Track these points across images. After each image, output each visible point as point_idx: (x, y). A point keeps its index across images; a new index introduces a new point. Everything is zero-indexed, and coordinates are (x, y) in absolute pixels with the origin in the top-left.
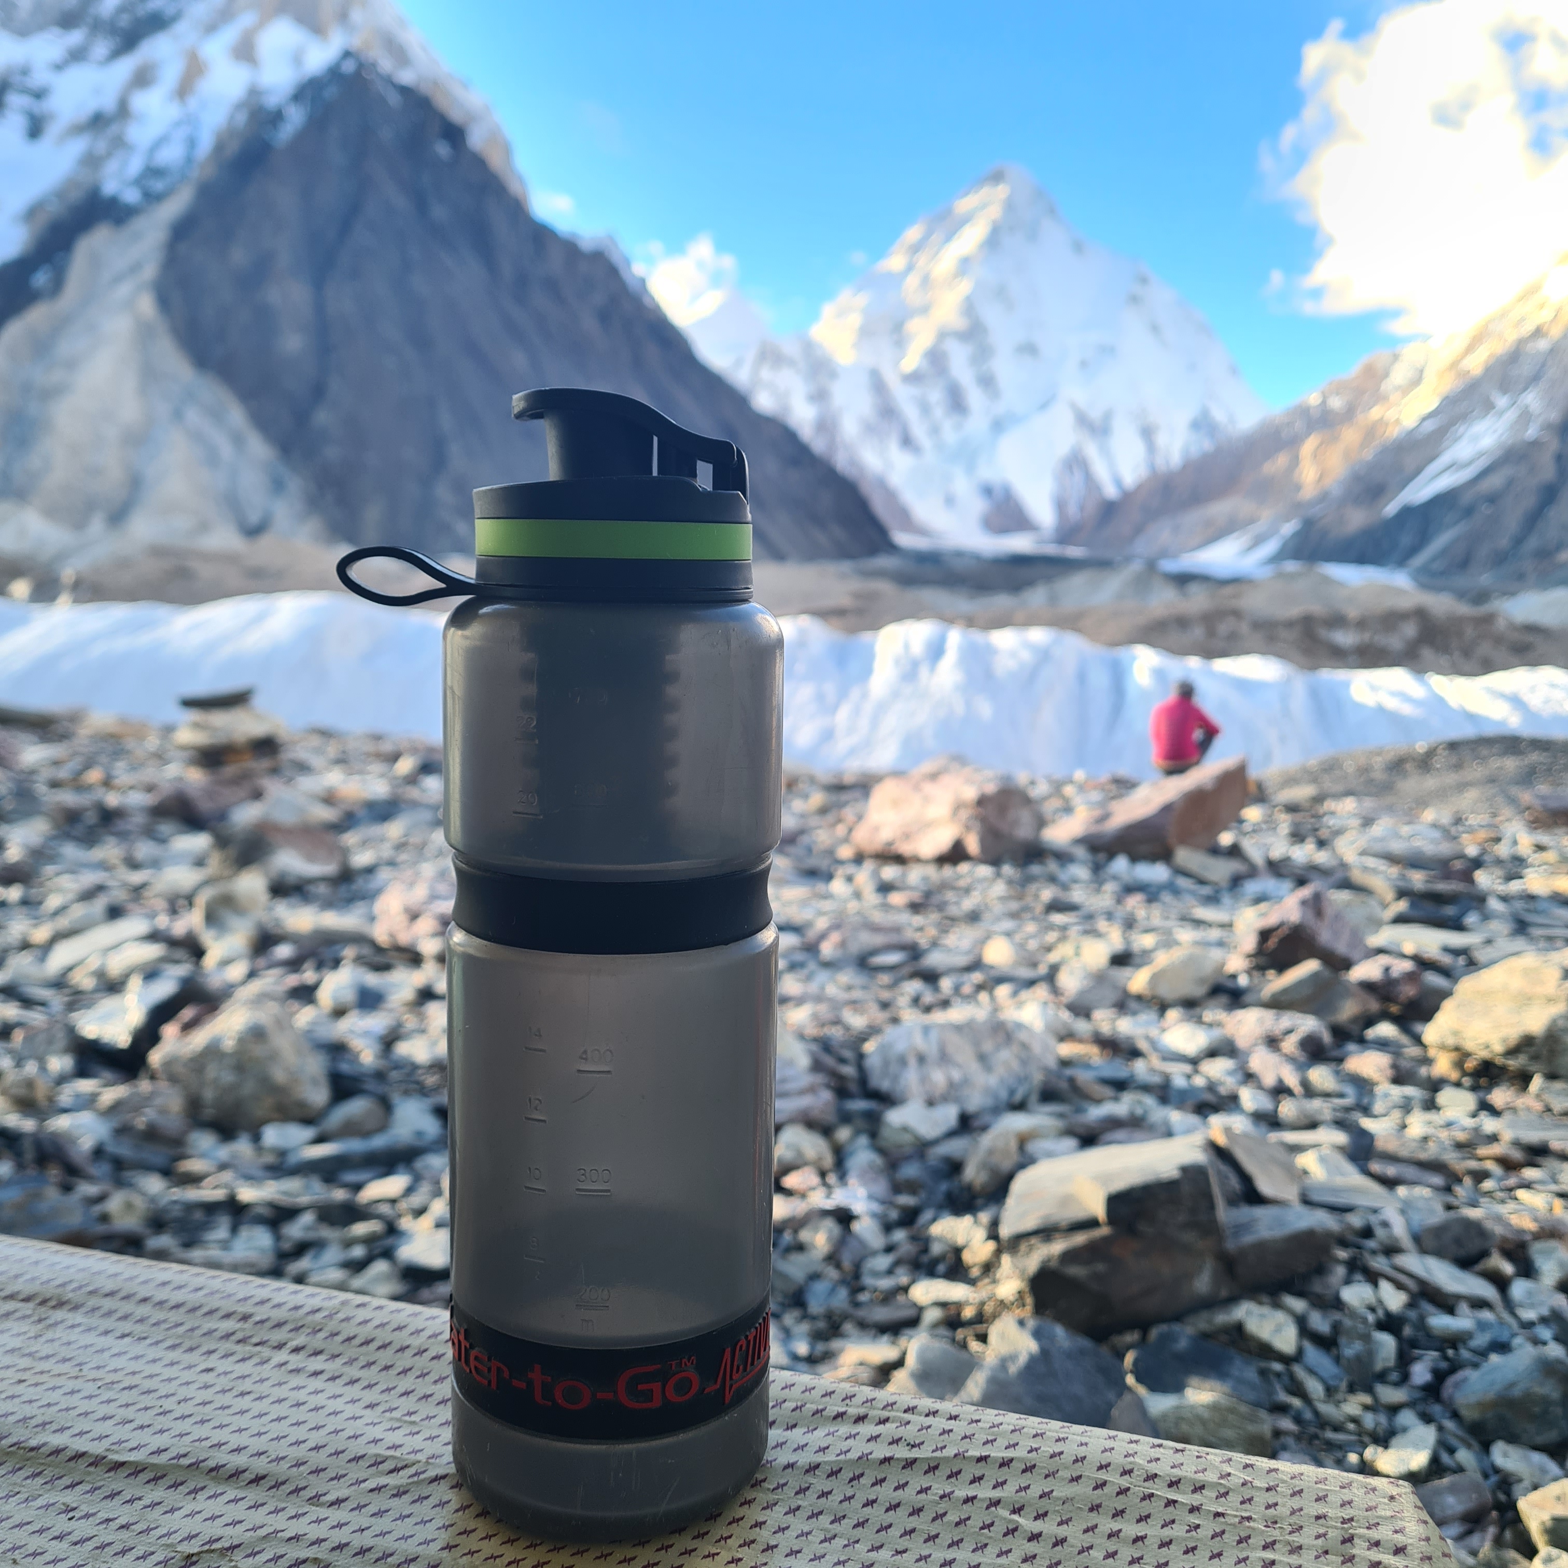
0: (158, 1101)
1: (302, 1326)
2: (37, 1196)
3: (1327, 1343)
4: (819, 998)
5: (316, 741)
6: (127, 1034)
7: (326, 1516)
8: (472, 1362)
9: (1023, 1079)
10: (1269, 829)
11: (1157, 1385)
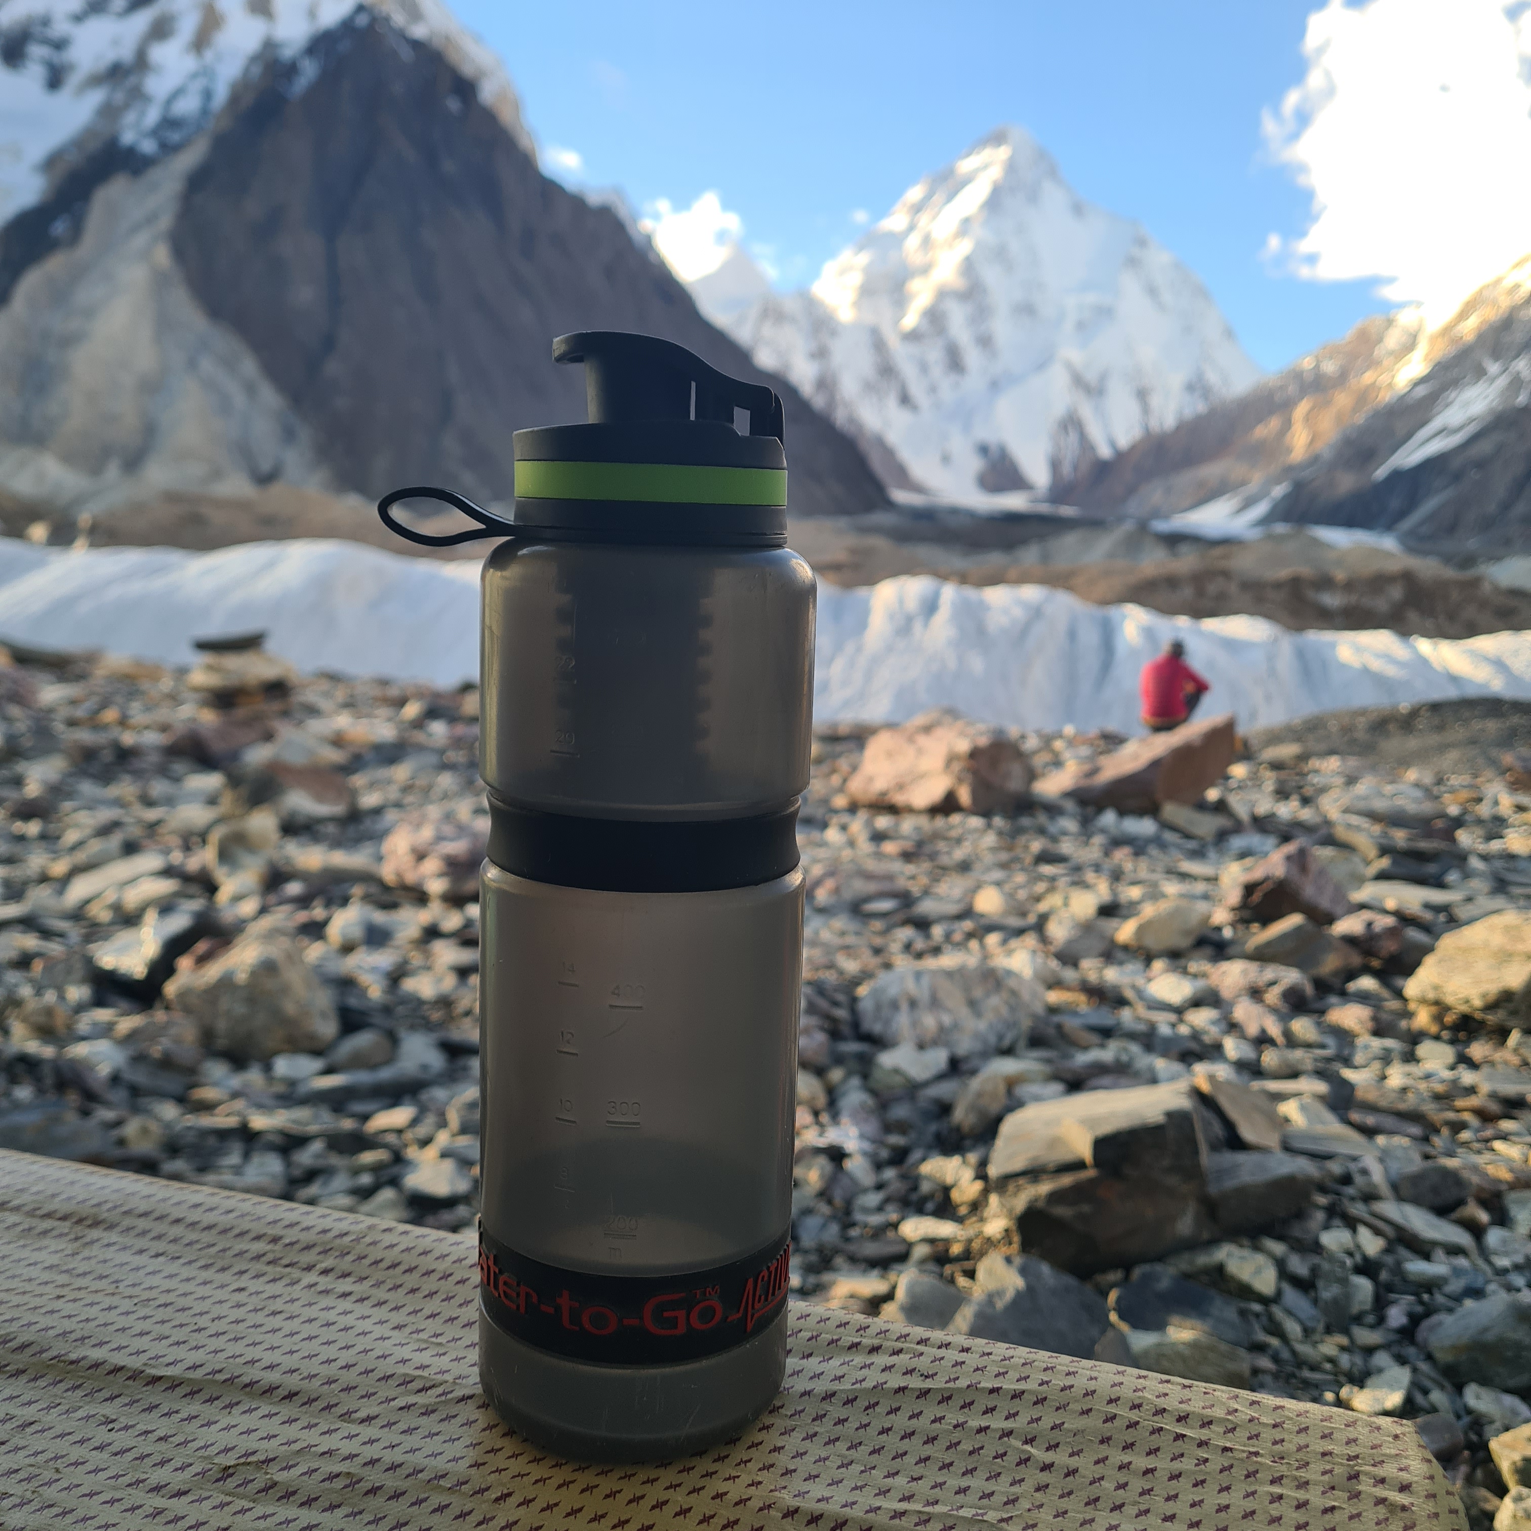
0: (173, 1031)
1: (331, 1249)
2: (57, 1120)
3: (1305, 1285)
5: (325, 685)
6: (143, 966)
7: (357, 1432)
8: (501, 1287)
9: (1012, 1025)
10: (1254, 786)
11: (1139, 1322)
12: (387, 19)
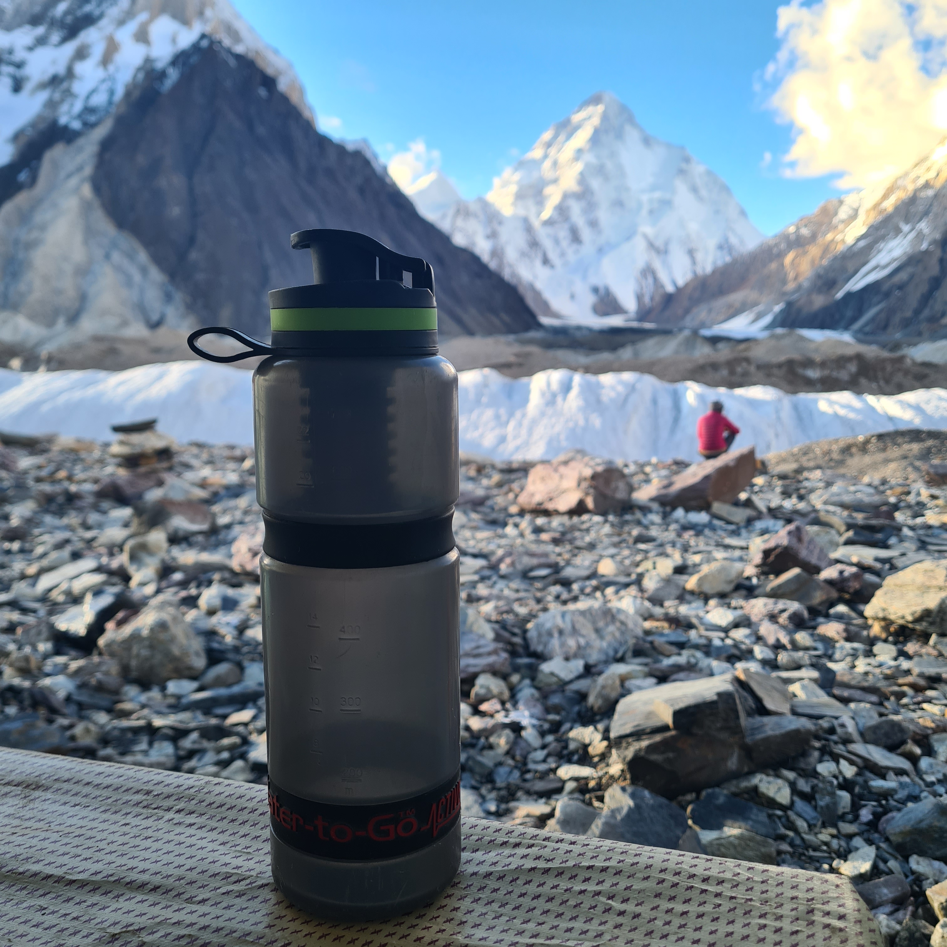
0: (104, 668)
1: (182, 797)
2: (32, 726)
3: (808, 798)
4: (499, 598)
5: (195, 450)
6: (84, 627)
7: (196, 909)
8: (281, 815)
9: (623, 643)
10: (769, 490)
11: (707, 826)
12: (220, 42)
